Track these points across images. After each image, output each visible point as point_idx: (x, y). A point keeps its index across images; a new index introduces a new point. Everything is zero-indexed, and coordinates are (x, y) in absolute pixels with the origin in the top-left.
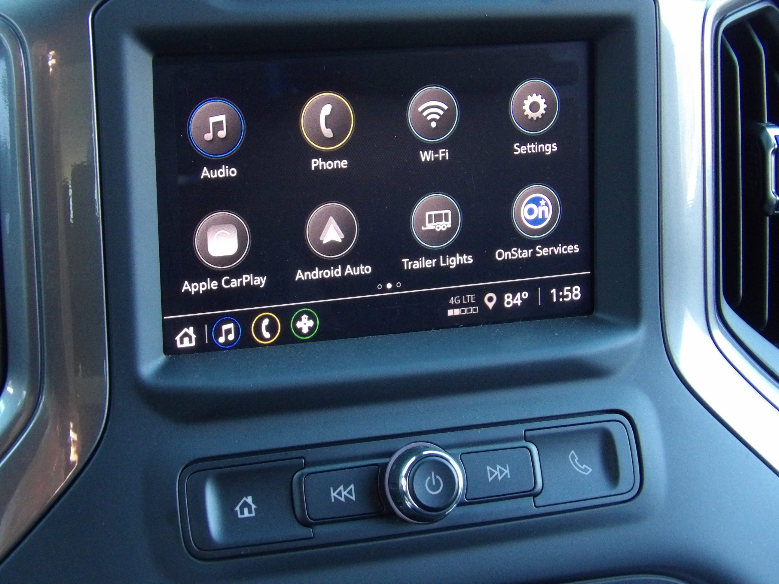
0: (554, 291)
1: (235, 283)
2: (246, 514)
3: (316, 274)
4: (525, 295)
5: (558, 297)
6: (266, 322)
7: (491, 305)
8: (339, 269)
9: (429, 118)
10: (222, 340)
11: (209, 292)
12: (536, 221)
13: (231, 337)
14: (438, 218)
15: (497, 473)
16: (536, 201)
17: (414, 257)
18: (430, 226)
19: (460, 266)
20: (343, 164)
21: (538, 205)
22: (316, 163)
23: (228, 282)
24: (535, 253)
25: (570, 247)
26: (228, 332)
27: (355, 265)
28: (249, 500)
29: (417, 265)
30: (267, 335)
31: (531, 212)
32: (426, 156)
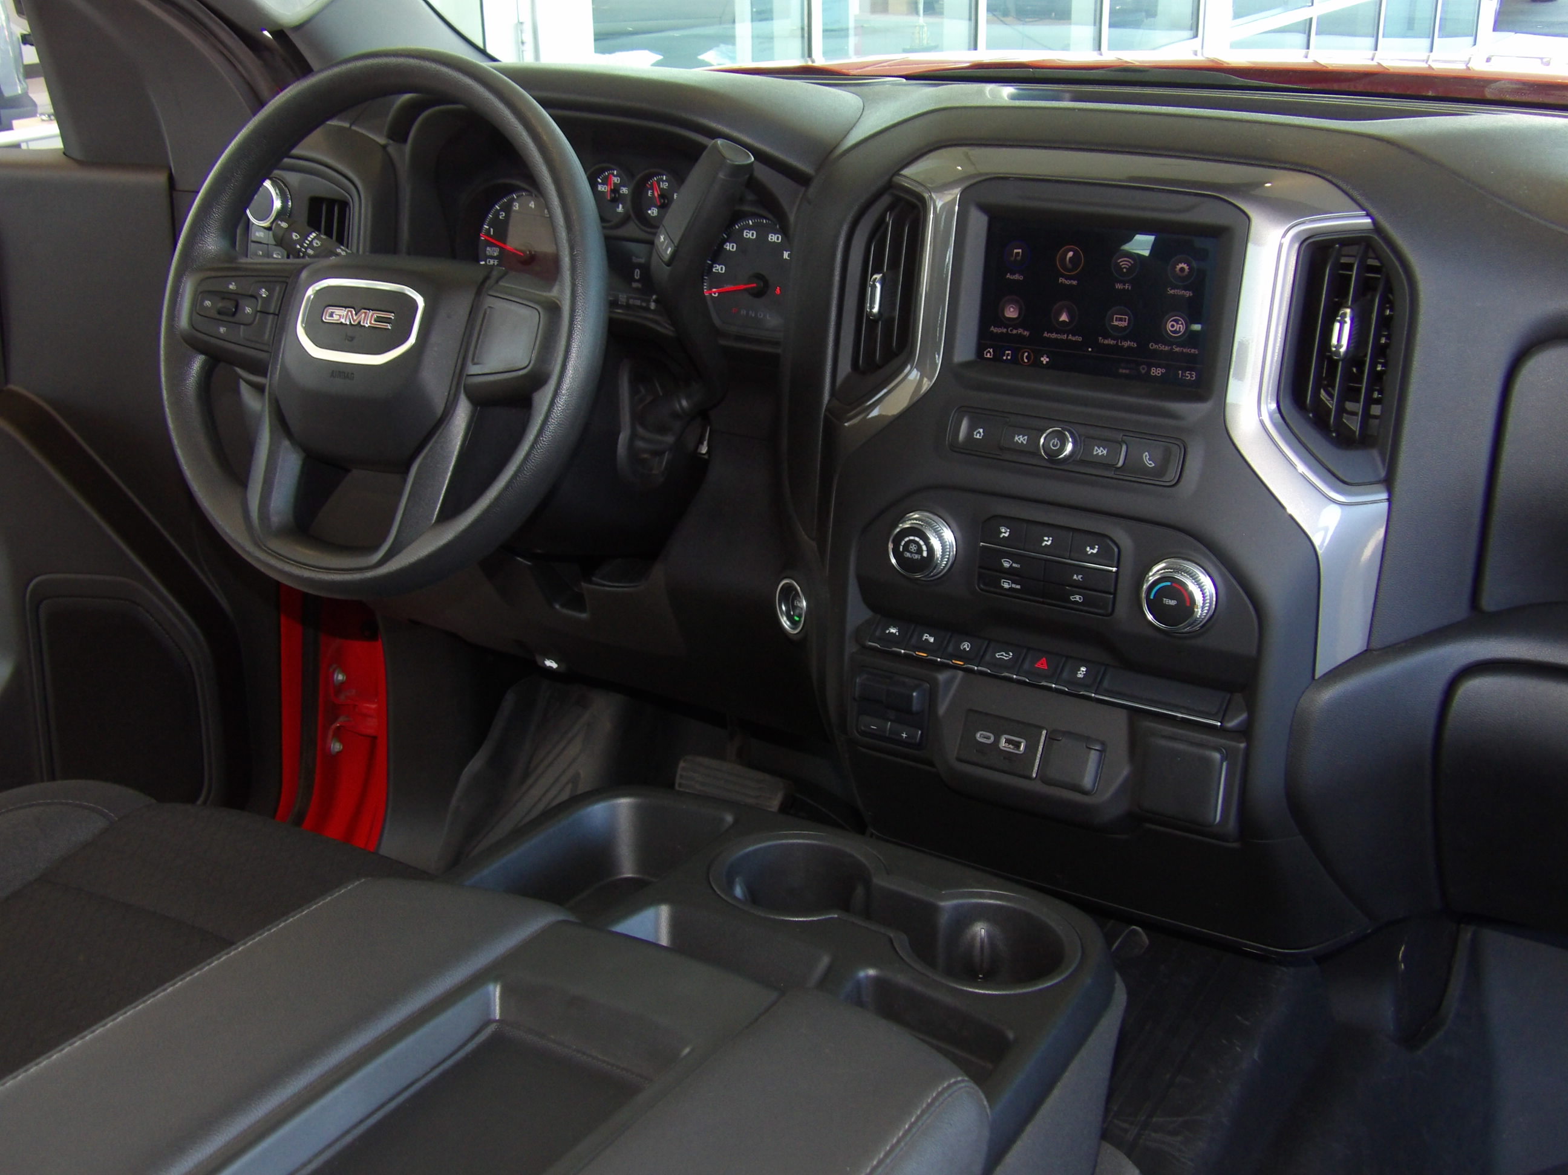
0: (1180, 372)
1: (1015, 332)
2: (978, 437)
3: (1054, 336)
4: (1164, 371)
5: (1182, 375)
6: (1026, 354)
7: (1143, 372)
8: (1066, 336)
9: (1123, 266)
10: (1005, 358)
11: (1002, 333)
12: (1175, 332)
13: (1009, 358)
14: (1121, 320)
15: (1099, 451)
16: (1177, 321)
17: (1105, 338)
18: (1116, 323)
19: (1129, 347)
20: (1075, 283)
21: (1178, 323)
22: (1061, 280)
23: (1011, 331)
24: (1172, 349)
25: (1193, 351)
26: (1008, 355)
27: (1074, 335)
28: (981, 430)
29: (1106, 342)
30: (1026, 361)
31: (1173, 326)
32: (1119, 286)
